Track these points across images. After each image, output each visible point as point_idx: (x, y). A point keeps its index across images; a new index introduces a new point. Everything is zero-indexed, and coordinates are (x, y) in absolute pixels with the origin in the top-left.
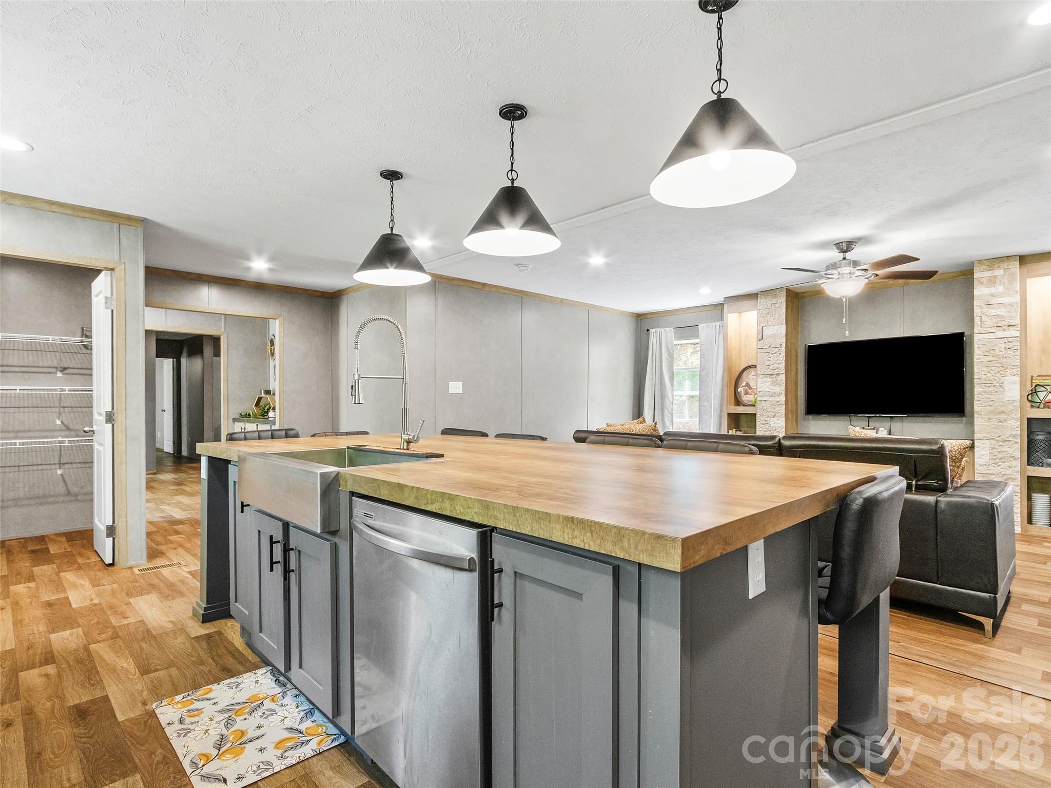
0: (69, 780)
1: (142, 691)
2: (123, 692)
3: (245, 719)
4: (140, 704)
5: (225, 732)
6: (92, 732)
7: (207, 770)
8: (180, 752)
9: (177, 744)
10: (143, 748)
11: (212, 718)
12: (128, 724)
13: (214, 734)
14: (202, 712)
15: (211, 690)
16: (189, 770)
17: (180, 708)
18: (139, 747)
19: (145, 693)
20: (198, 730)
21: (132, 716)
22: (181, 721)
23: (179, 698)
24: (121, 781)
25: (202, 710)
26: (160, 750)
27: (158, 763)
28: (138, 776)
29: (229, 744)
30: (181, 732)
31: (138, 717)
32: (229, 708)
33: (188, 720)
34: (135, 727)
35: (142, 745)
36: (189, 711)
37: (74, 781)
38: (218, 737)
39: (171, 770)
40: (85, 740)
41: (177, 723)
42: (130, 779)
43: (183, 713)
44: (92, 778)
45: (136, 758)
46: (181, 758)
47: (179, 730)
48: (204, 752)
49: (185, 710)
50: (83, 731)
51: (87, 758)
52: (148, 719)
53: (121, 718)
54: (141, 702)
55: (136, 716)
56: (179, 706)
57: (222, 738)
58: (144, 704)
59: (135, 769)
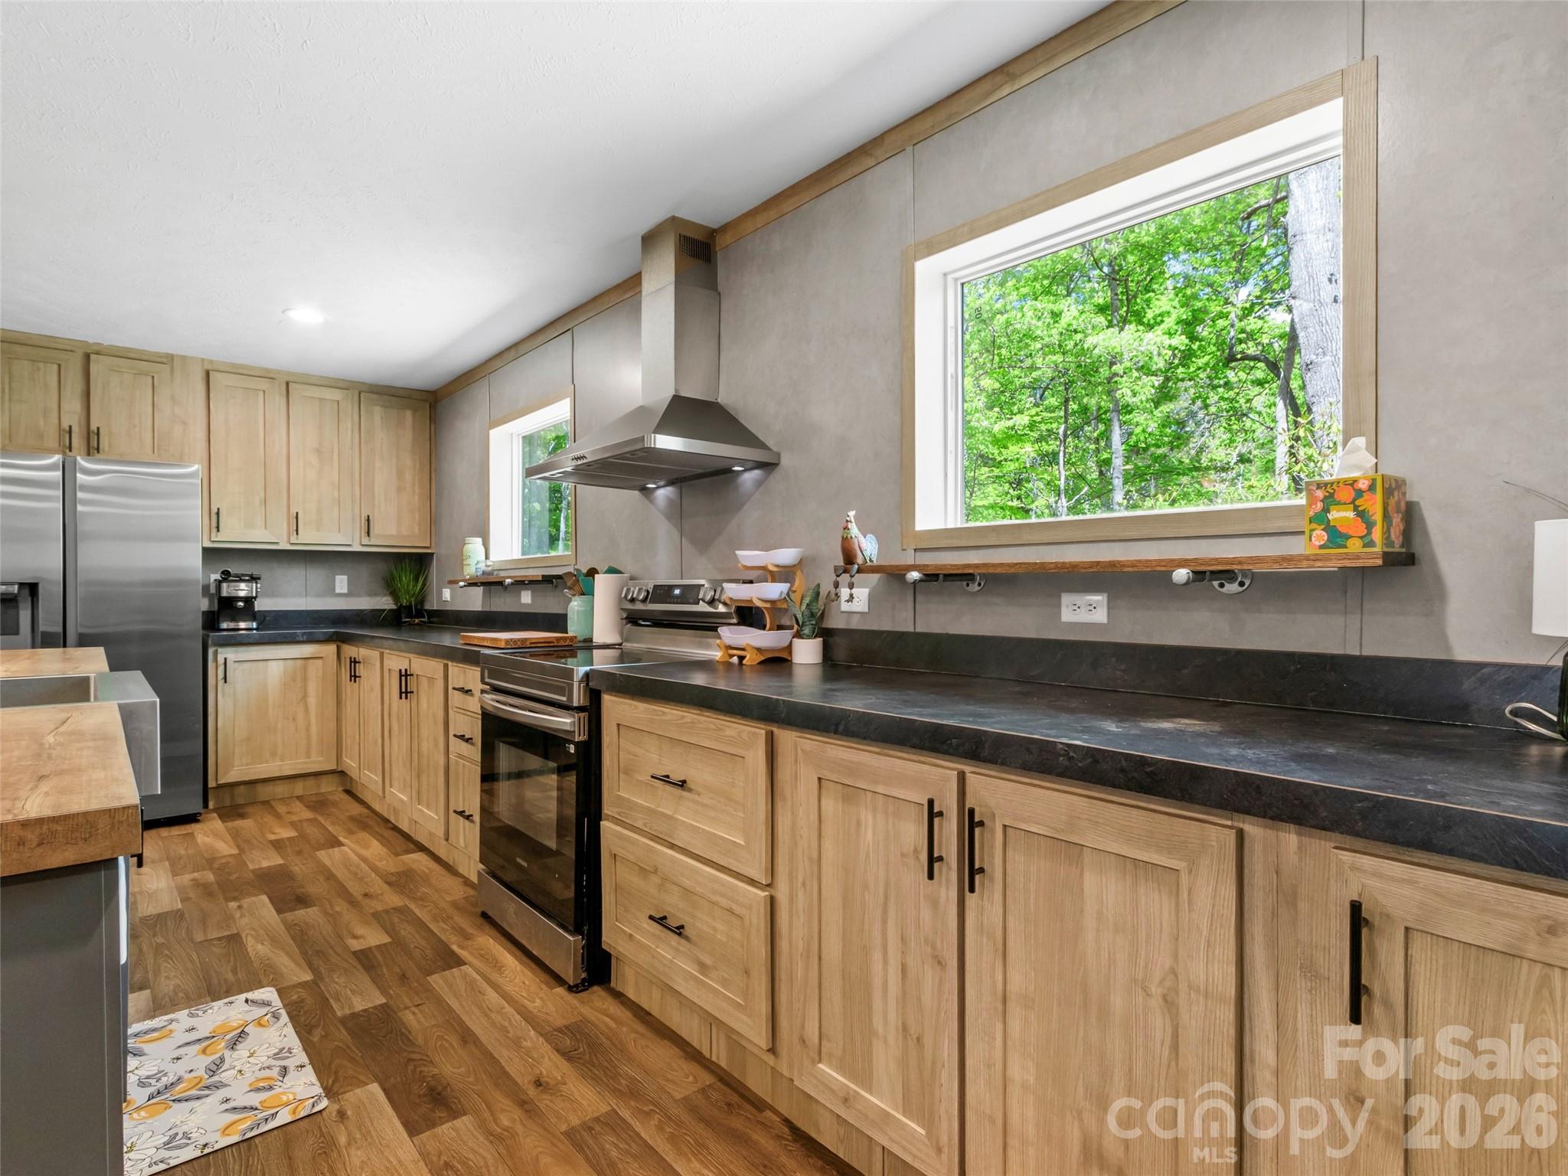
0: (414, 1014)
1: (349, 1144)
2: (383, 1142)
3: (191, 1071)
4: (349, 1113)
5: (227, 1053)
6: (411, 1068)
7: (264, 1010)
8: (290, 1030)
9: (293, 1040)
10: (336, 1043)
11: (239, 1075)
12: (362, 1078)
13: (242, 1051)
14: (251, 1085)
15: (225, 1131)
16: (283, 1012)
17: (284, 1093)
18: (341, 1045)
19: (343, 1140)
20: (262, 1058)
21: (358, 1091)
22: (284, 1071)
23: (284, 1117)
24: (356, 1010)
25: (249, 1089)
26: (316, 1039)
27: (318, 1026)
28: (339, 1014)
29: (228, 1037)
30: (288, 1054)
31: (350, 1088)
32: (207, 1092)
33: (274, 1073)
34: (351, 1072)
35: (340, 1047)
36: (271, 1088)
37: (407, 1012)
38: (239, 1046)
39: (302, 1019)
40: (418, 1057)
41: (292, 1068)
42: (347, 1012)
43: (280, 1084)
44: (388, 1015)
45: (344, 1032)
46: (290, 1025)
47: (289, 1057)
48: (261, 1029)
49: (278, 1090)
50: (423, 1069)
51: (402, 1034)
52: (333, 1085)
53: (375, 1088)
54: (348, 1117)
55: (352, 1090)
56: (285, 1098)
57: (233, 1045)
58: (342, 1115)
59: (343, 1021)
